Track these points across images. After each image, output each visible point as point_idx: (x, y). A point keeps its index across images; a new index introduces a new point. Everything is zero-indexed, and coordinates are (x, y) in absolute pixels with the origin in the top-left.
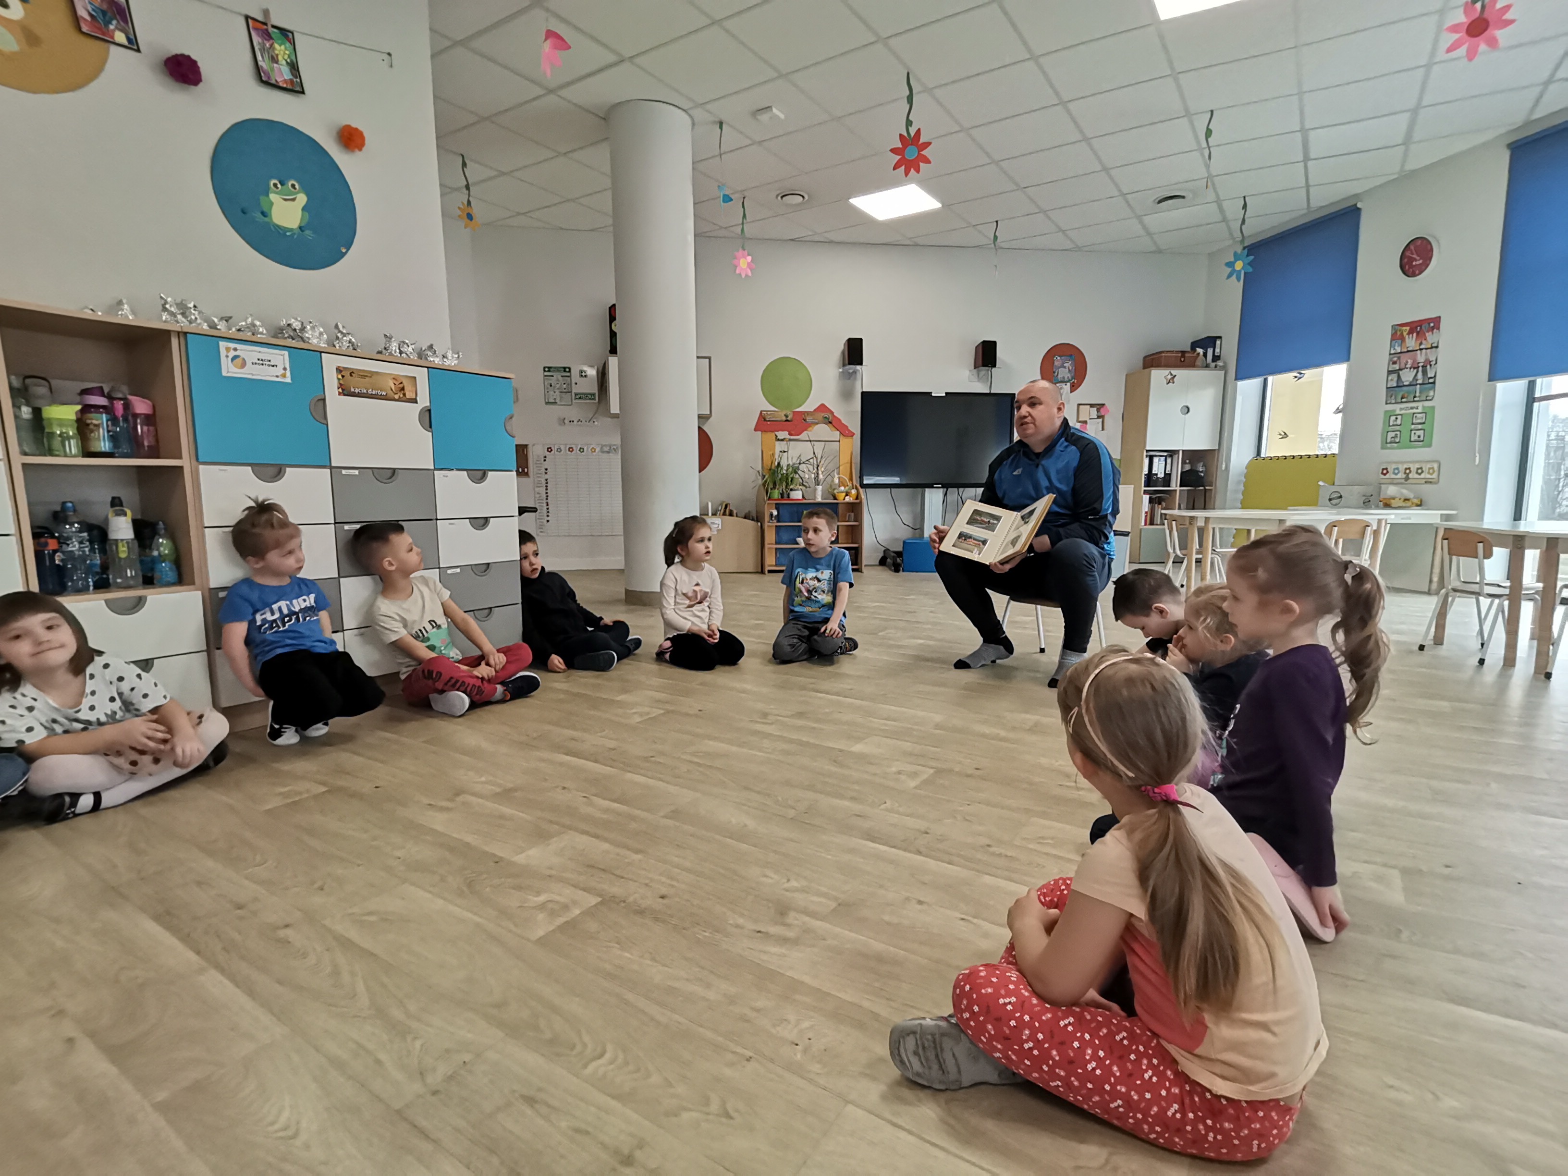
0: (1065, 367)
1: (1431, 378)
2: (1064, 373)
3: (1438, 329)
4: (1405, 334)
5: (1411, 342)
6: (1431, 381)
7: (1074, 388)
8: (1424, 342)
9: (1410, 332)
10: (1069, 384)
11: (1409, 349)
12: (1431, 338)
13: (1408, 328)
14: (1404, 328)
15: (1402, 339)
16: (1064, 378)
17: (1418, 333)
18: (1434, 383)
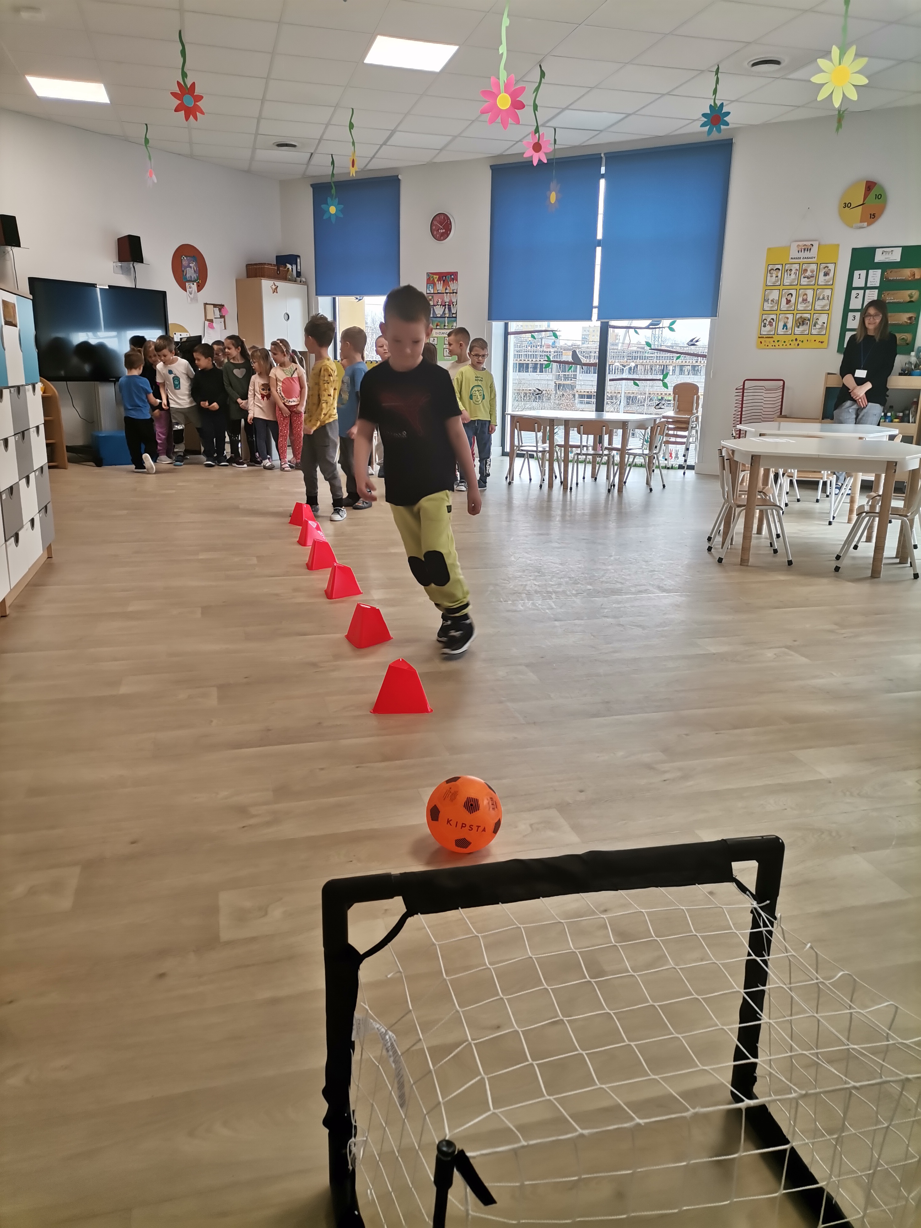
0: (191, 267)
1: (454, 314)
2: (191, 273)
3: (457, 280)
4: (436, 280)
5: (440, 287)
6: (454, 315)
7: (200, 288)
8: (448, 287)
9: (439, 280)
10: (195, 284)
11: (439, 292)
12: (453, 286)
13: (437, 277)
14: (435, 276)
15: (434, 284)
16: (191, 277)
17: (444, 281)
18: (456, 317)
